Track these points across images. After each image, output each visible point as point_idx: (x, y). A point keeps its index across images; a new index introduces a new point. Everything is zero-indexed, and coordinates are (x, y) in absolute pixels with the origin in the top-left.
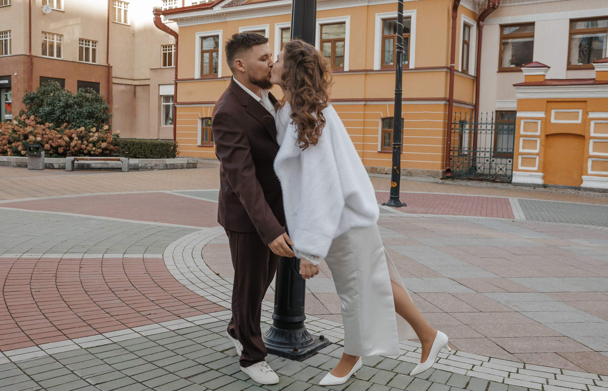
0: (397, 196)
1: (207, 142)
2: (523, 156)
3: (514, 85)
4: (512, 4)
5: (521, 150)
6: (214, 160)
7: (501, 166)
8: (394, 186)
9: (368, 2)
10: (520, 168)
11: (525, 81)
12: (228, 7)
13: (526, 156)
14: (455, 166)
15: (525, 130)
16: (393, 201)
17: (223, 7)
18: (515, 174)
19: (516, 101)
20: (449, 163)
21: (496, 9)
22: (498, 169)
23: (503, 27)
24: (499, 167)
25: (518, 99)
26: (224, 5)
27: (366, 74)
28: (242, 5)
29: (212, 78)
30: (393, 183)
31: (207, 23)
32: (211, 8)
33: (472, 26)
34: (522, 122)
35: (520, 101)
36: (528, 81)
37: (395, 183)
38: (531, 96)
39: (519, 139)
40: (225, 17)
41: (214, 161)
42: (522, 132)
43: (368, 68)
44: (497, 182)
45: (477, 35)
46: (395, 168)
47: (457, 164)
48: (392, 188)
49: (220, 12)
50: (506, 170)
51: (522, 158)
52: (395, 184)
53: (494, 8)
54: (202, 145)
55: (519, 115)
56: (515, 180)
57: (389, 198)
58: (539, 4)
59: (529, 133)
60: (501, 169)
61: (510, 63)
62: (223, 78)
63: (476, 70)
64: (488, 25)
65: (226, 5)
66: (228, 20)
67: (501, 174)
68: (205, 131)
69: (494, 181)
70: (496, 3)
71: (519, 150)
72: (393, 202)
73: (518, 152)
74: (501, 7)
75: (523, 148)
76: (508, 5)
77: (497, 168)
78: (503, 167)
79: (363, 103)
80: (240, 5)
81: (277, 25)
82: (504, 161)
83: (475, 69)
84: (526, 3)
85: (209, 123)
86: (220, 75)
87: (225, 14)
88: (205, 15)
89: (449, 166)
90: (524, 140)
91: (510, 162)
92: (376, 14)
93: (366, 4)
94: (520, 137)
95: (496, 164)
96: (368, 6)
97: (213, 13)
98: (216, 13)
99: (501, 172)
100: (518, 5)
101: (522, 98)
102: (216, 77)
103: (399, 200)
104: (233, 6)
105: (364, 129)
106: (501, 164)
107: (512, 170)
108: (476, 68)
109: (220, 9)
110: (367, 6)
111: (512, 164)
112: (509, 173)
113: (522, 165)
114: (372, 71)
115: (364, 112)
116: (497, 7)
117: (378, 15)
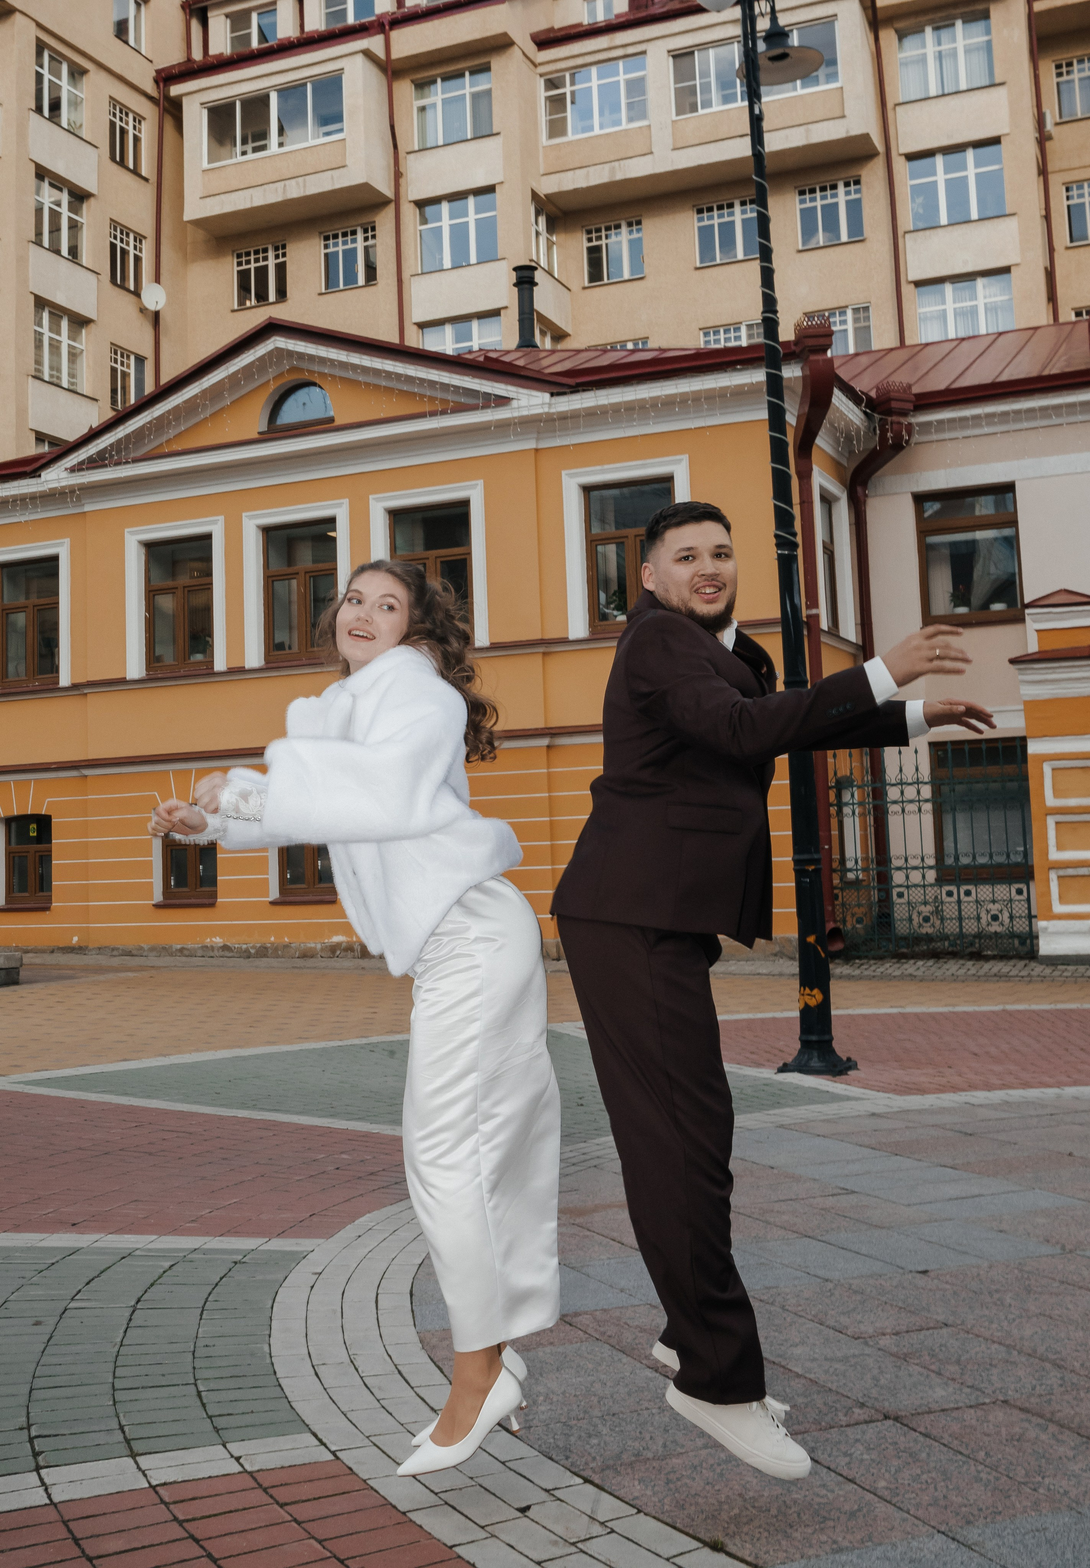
0: (826, 1037)
1: (27, 894)
2: (1062, 873)
3: (1013, 661)
4: (947, 435)
5: (1055, 855)
6: (52, 952)
7: (994, 908)
8: (813, 1002)
9: (538, 439)
10: (1058, 908)
11: (1039, 647)
12: (88, 469)
13: (1071, 872)
14: (848, 918)
15: (1057, 794)
16: (815, 1054)
17: (72, 470)
18: (1045, 929)
19: (1022, 707)
20: (833, 910)
21: (903, 448)
22: (985, 918)
23: (920, 499)
24: (988, 911)
25: (1026, 703)
26: (75, 462)
27: (544, 654)
28: (136, 461)
29: (38, 688)
30: (808, 991)
31: (23, 519)
32: (35, 474)
33: (837, 499)
34: (1047, 769)
35: (1032, 707)
36: (1048, 647)
37: (816, 991)
38: (1064, 691)
39: (1046, 821)
40: (79, 498)
41: (55, 955)
42: (1051, 801)
43: (552, 633)
44: (987, 959)
45: (850, 525)
46: (811, 939)
47: (856, 910)
48: (806, 1012)
49: (64, 483)
50: (1011, 917)
51: (1059, 877)
52: (815, 998)
53: (898, 446)
54: (9, 906)
55: (1034, 748)
56: (1047, 946)
57: (798, 1046)
58: (1022, 432)
59: (1072, 802)
60: (995, 918)
61: (952, 604)
62: (75, 687)
63: (859, 627)
64: (881, 495)
65: (81, 463)
66: (87, 508)
67: (996, 932)
68: (16, 859)
69: (977, 956)
70: (904, 433)
71: (1047, 854)
72: (816, 1059)
73: (1048, 859)
74: (916, 444)
75: (1060, 847)
76: (935, 437)
77: (983, 915)
78: (1001, 911)
79: (545, 742)
80: (127, 463)
81: (251, 518)
82: (1002, 891)
83: (856, 624)
84: (986, 430)
85: (31, 834)
86: (65, 680)
87: (79, 490)
88: (12, 496)
89: (835, 921)
90: (1057, 823)
91: (1019, 892)
92: (564, 473)
93: (531, 445)
94: (1047, 815)
95: (977, 901)
96: (537, 450)
97: (41, 489)
98: (50, 489)
99: (995, 928)
100: (964, 438)
101: (1038, 698)
102: (52, 688)
103: (833, 1051)
104: (105, 466)
105: (551, 821)
106: (994, 902)
107: (1030, 917)
108: (859, 621)
109: (64, 474)
110: (533, 452)
111: (1028, 900)
112: (1021, 926)
113: (1062, 900)
114: (565, 641)
115: (548, 768)
116: (907, 442)
117: (571, 476)
